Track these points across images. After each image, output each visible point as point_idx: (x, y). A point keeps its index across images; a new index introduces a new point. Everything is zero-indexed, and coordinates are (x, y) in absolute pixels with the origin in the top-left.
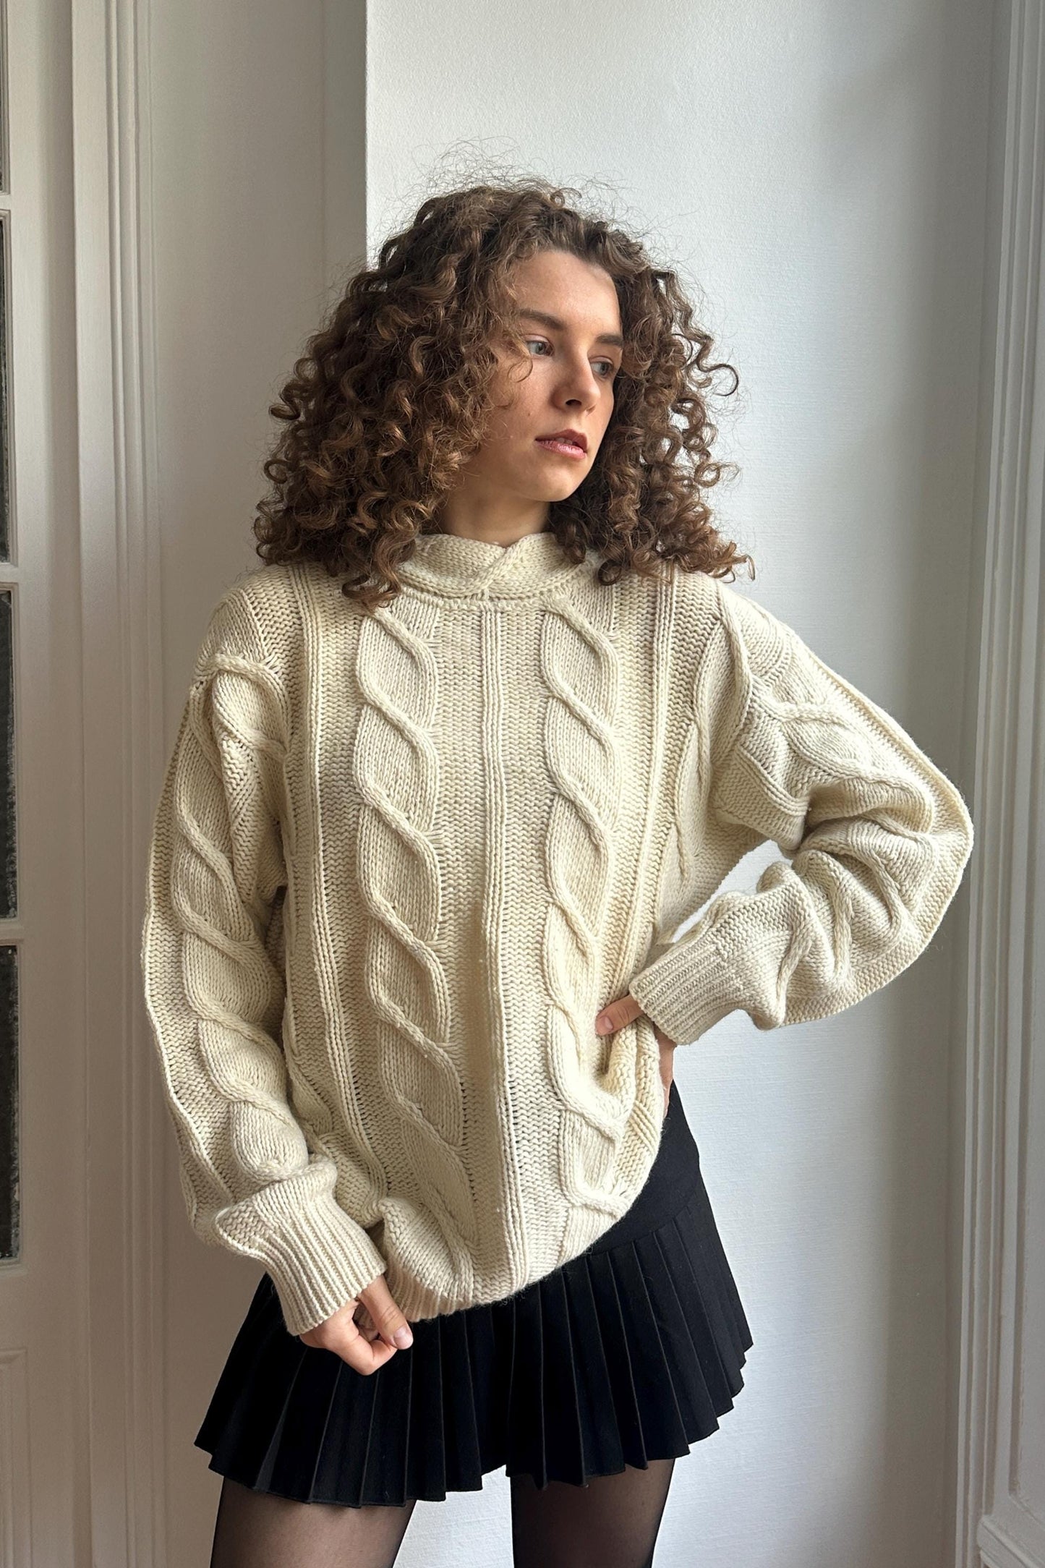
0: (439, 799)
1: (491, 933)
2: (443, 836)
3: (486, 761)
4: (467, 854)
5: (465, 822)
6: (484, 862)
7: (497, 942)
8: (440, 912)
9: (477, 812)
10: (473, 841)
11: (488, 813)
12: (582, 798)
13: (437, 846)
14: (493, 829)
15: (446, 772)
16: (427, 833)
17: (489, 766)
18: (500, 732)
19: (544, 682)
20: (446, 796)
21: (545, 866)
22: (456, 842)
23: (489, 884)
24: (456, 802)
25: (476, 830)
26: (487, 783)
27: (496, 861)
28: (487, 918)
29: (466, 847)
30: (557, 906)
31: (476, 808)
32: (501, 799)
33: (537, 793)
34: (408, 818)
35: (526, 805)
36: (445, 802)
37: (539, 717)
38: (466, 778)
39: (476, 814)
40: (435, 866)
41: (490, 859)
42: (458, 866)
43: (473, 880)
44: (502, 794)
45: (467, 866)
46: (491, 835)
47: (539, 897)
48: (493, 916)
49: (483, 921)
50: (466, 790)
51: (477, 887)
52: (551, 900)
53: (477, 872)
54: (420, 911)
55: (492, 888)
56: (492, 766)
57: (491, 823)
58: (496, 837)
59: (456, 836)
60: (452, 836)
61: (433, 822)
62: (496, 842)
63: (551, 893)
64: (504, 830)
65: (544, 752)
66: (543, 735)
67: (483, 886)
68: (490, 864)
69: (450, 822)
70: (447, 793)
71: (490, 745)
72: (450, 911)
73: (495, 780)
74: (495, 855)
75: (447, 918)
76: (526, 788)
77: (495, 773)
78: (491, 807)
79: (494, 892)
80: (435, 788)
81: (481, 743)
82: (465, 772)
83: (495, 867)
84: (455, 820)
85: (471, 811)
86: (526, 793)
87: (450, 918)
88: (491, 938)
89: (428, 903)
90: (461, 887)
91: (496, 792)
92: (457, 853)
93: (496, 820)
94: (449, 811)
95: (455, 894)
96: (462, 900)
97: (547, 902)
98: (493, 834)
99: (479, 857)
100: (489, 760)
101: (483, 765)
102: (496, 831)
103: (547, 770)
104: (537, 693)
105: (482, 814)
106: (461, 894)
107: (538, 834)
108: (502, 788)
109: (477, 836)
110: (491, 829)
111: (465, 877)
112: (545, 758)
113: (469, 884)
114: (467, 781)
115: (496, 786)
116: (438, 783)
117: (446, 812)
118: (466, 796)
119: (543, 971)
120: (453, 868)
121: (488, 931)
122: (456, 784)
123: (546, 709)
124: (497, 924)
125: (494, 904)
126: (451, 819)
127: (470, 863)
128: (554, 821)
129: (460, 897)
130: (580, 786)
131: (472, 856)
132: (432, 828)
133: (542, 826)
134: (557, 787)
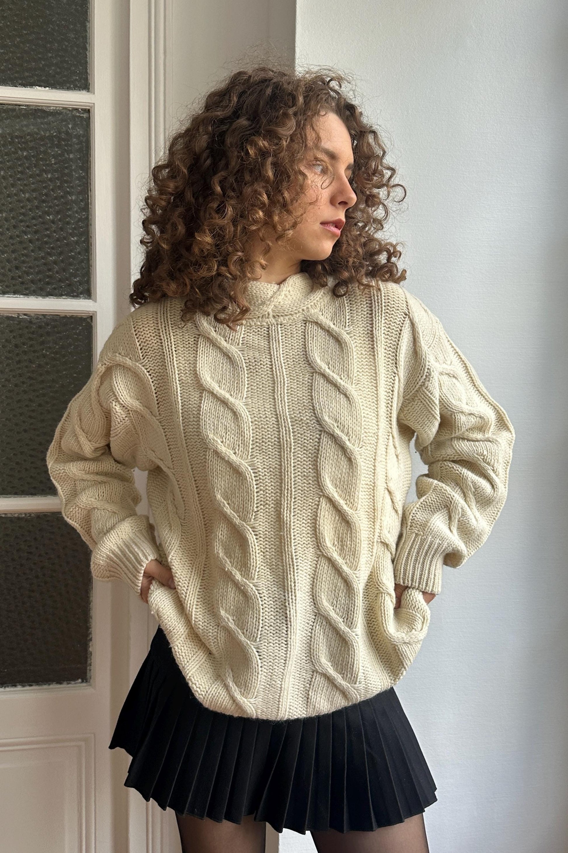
0: (252, 441)
1: (287, 517)
2: (256, 462)
3: (279, 416)
4: (270, 471)
5: (269, 453)
6: (281, 476)
7: (290, 522)
8: (255, 506)
9: (275, 446)
10: (274, 464)
11: (282, 447)
12: (337, 432)
13: (253, 468)
15: (255, 424)
16: (247, 461)
17: (281, 419)
18: (286, 398)
19: (310, 365)
20: (256, 439)
21: (317, 474)
22: (264, 465)
23: (284, 488)
24: (262, 442)
25: (275, 457)
26: (280, 429)
27: (288, 475)
28: (284, 509)
29: (270, 467)
30: (325, 497)
31: (275, 444)
32: (289, 438)
33: (310, 432)
34: (235, 453)
35: (304, 439)
36: (256, 442)
37: (308, 386)
38: (268, 427)
39: (275, 448)
40: (252, 480)
41: (285, 474)
42: (266, 478)
43: (275, 487)
44: (289, 435)
45: (271, 478)
46: (284, 459)
47: (314, 493)
48: (287, 507)
49: (282, 510)
50: (268, 434)
51: (278, 490)
52: (321, 494)
53: (277, 482)
54: (243, 506)
55: (286, 491)
56: (283, 419)
57: (284, 452)
58: (287, 460)
59: (263, 461)
60: (261, 461)
61: (250, 454)
62: (287, 463)
63: (322, 490)
64: (291, 456)
65: (313, 407)
66: (311, 396)
67: (281, 490)
68: (285, 477)
69: (260, 454)
70: (257, 437)
71: (280, 406)
72: (261, 505)
73: (285, 427)
74: (287, 471)
75: (259, 509)
76: (304, 429)
77: (284, 422)
78: (283, 443)
79: (287, 493)
80: (249, 434)
81: (275, 405)
82: (267, 424)
83: (288, 478)
84: (263, 452)
85: (271, 446)
86: (304, 432)
87: (261, 509)
88: (286, 520)
89: (248, 501)
90: (267, 491)
91: (286, 434)
92: (265, 471)
93: (287, 450)
94: (259, 447)
95: (264, 495)
96: (268, 498)
97: (319, 495)
98: (286, 459)
99: (278, 473)
101: (276, 418)
102: (287, 457)
103: (316, 418)
104: (306, 371)
105: (279, 447)
106: (267, 495)
107: (312, 456)
108: (289, 431)
109: (276, 461)
110: (284, 456)
111: (270, 485)
112: (313, 410)
113: (272, 489)
114: (268, 429)
115: (286, 430)
116: (251, 432)
117: (257, 448)
118: (268, 437)
119: (316, 535)
120: (263, 480)
121: (285, 515)
122: (262, 431)
123: (312, 380)
124: (290, 511)
125: (287, 500)
126: (261, 452)
127: (272, 476)
128: (322, 448)
129: (267, 496)
130: (336, 425)
131: (273, 473)
132: (249, 457)
133: (315, 451)
134: (322, 427)
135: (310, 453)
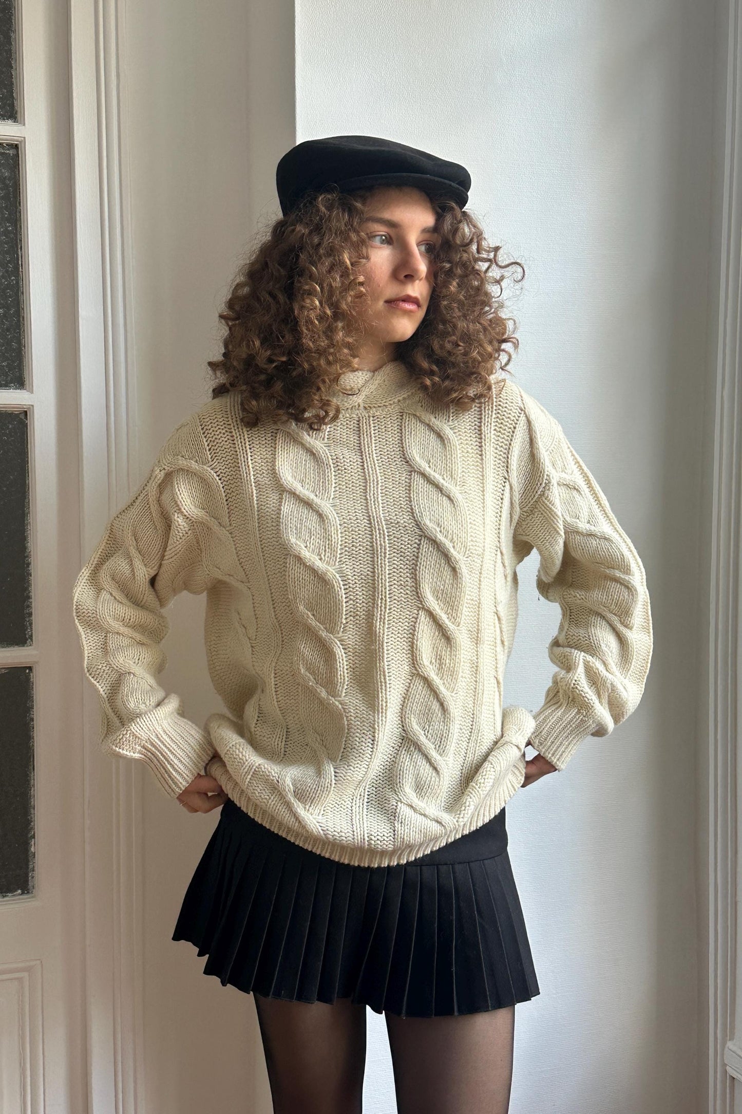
0: (341, 545)
1: (379, 629)
2: (345, 568)
3: (371, 517)
4: (362, 579)
5: (360, 558)
6: (374, 584)
7: (383, 634)
8: (344, 617)
9: (368, 551)
10: (366, 571)
11: (375, 552)
12: (440, 537)
13: (342, 575)
14: (380, 562)
15: (345, 527)
16: (334, 567)
17: (374, 520)
18: (380, 498)
19: (407, 462)
20: (346, 543)
21: (416, 584)
22: (354, 571)
23: (378, 598)
24: (353, 546)
25: (368, 563)
26: (374, 532)
27: (382, 583)
28: (377, 620)
29: (361, 574)
30: (425, 610)
31: (367, 549)
32: (384, 542)
33: (409, 536)
34: (321, 559)
35: (402, 544)
36: (345, 547)
37: (406, 486)
38: (359, 530)
39: (367, 553)
40: (340, 588)
41: (378, 581)
42: (356, 587)
43: (367, 596)
44: (384, 538)
45: (363, 586)
46: (378, 566)
47: (412, 605)
48: (381, 618)
49: (374, 622)
50: (359, 538)
51: (370, 600)
52: (420, 606)
53: (369, 590)
54: (331, 617)
55: (380, 601)
56: (376, 521)
57: (378, 558)
58: (381, 567)
59: (354, 568)
60: (351, 568)
61: (338, 560)
62: (382, 570)
63: (421, 602)
64: (386, 562)
65: (412, 509)
66: (410, 498)
67: (374, 600)
68: (378, 585)
69: (349, 559)
70: (347, 540)
71: (373, 507)
72: (351, 616)
73: (379, 529)
75: (348, 620)
76: (401, 533)
77: (378, 525)
78: (377, 548)
79: (381, 603)
80: (337, 538)
81: (367, 506)
82: (358, 526)
83: (382, 587)
84: (354, 557)
85: (363, 551)
86: (402, 536)
87: (351, 621)
88: (380, 632)
89: (336, 612)
90: (358, 601)
91: (380, 537)
92: (355, 579)
93: (381, 556)
94: (349, 552)
95: (354, 605)
96: (359, 609)
97: (418, 607)
98: (380, 565)
99: (370, 581)
100: (373, 517)
101: (369, 520)
103: (415, 521)
104: (403, 469)
105: (371, 552)
106: (358, 605)
107: (411, 563)
108: (384, 535)
109: (368, 567)
110: (377, 562)
111: (361, 594)
112: (413, 513)
113: (363, 598)
114: (359, 532)
115: (380, 533)
116: (340, 535)
117: (347, 553)
118: (360, 541)
119: (412, 651)
120: (353, 589)
121: (378, 627)
122: (353, 534)
123: (410, 479)
124: (384, 623)
125: (381, 611)
126: (351, 557)
127: (364, 584)
128: (422, 554)
129: (357, 607)
130: (438, 529)
131: (365, 580)
132: (337, 564)
133: (414, 557)
134: (422, 532)
135: (407, 560)
